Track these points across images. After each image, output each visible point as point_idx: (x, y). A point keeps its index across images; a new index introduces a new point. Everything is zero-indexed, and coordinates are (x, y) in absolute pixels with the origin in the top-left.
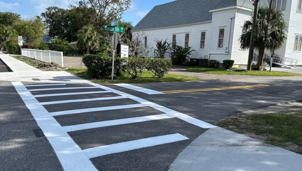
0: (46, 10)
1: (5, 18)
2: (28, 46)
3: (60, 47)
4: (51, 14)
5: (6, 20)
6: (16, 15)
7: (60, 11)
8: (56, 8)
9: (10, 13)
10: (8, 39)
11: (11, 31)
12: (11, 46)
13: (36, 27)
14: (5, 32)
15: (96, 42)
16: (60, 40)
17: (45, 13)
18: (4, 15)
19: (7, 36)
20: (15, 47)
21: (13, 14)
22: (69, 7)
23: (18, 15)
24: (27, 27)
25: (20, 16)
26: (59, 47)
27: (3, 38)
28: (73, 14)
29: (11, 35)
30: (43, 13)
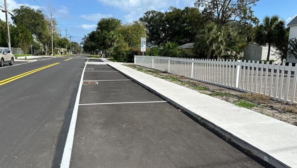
0: (144, 14)
1: (108, 24)
2: (137, 52)
3: (173, 52)
4: (148, 19)
5: (108, 25)
6: (117, 21)
7: (159, 15)
8: (154, 12)
9: (112, 19)
10: (115, 45)
11: (117, 36)
12: (120, 52)
13: (138, 31)
14: (111, 36)
15: (222, 44)
16: (173, 44)
17: (143, 18)
18: (107, 21)
19: (113, 41)
20: (125, 53)
21: (115, 19)
22: (169, 9)
23: (119, 20)
24: (130, 31)
25: (121, 22)
26: (171, 52)
27: (109, 43)
28: (173, 15)
29: (118, 40)
30: (141, 18)
